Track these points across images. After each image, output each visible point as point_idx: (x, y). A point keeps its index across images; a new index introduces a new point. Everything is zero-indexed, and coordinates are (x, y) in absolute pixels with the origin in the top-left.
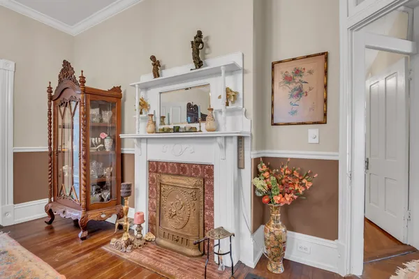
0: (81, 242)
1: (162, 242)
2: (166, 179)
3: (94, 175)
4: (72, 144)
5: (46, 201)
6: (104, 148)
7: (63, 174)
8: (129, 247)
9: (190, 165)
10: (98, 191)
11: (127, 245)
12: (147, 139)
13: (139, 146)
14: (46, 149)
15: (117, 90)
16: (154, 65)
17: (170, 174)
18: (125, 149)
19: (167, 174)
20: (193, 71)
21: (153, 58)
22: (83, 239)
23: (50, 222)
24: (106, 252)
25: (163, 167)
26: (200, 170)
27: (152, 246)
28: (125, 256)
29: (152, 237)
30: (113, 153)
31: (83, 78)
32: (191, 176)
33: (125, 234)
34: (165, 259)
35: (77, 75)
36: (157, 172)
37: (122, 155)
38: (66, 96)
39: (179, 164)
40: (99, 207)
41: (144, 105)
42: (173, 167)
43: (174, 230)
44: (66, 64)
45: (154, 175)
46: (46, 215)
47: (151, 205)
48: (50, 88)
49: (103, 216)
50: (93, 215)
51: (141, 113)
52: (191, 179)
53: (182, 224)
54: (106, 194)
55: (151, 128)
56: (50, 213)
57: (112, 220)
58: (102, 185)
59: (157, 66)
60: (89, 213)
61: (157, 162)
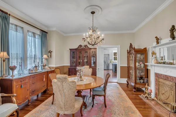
0: (134, 92)
1: (159, 102)
2: (161, 80)
3: (138, 75)
4: (132, 65)
5: (127, 79)
6: (141, 67)
7: (131, 73)
8: (146, 98)
9: (170, 77)
10: (140, 79)
11: (145, 97)
12: (154, 65)
13: (152, 67)
14: (127, 65)
15: (145, 49)
16: (157, 39)
17: (163, 79)
18: (148, 68)
19: (161, 78)
20: (170, 41)
21: (156, 37)
22: (134, 91)
23: (128, 85)
24: (139, 97)
25: (160, 76)
26: (174, 79)
27: (155, 102)
28: (144, 100)
29: (155, 99)
30: (144, 68)
31: (134, 48)
32: (170, 81)
33: (146, 94)
34: (157, 106)
35: (133, 47)
36: (158, 77)
37: (147, 70)
38: (131, 52)
39: (166, 76)
40: (139, 84)
41: (154, 53)
42: (164, 76)
43: (163, 99)
44: (131, 44)
45: (157, 78)
46: (126, 83)
47: (156, 88)
48: (128, 50)
49: (140, 87)
50: (137, 86)
51: (153, 56)
52: (170, 82)
53: (167, 98)
54: (142, 81)
55: (156, 61)
56: (127, 82)
57: (144, 89)
58: (141, 78)
59: (158, 40)
60: (136, 85)
61: (158, 74)
